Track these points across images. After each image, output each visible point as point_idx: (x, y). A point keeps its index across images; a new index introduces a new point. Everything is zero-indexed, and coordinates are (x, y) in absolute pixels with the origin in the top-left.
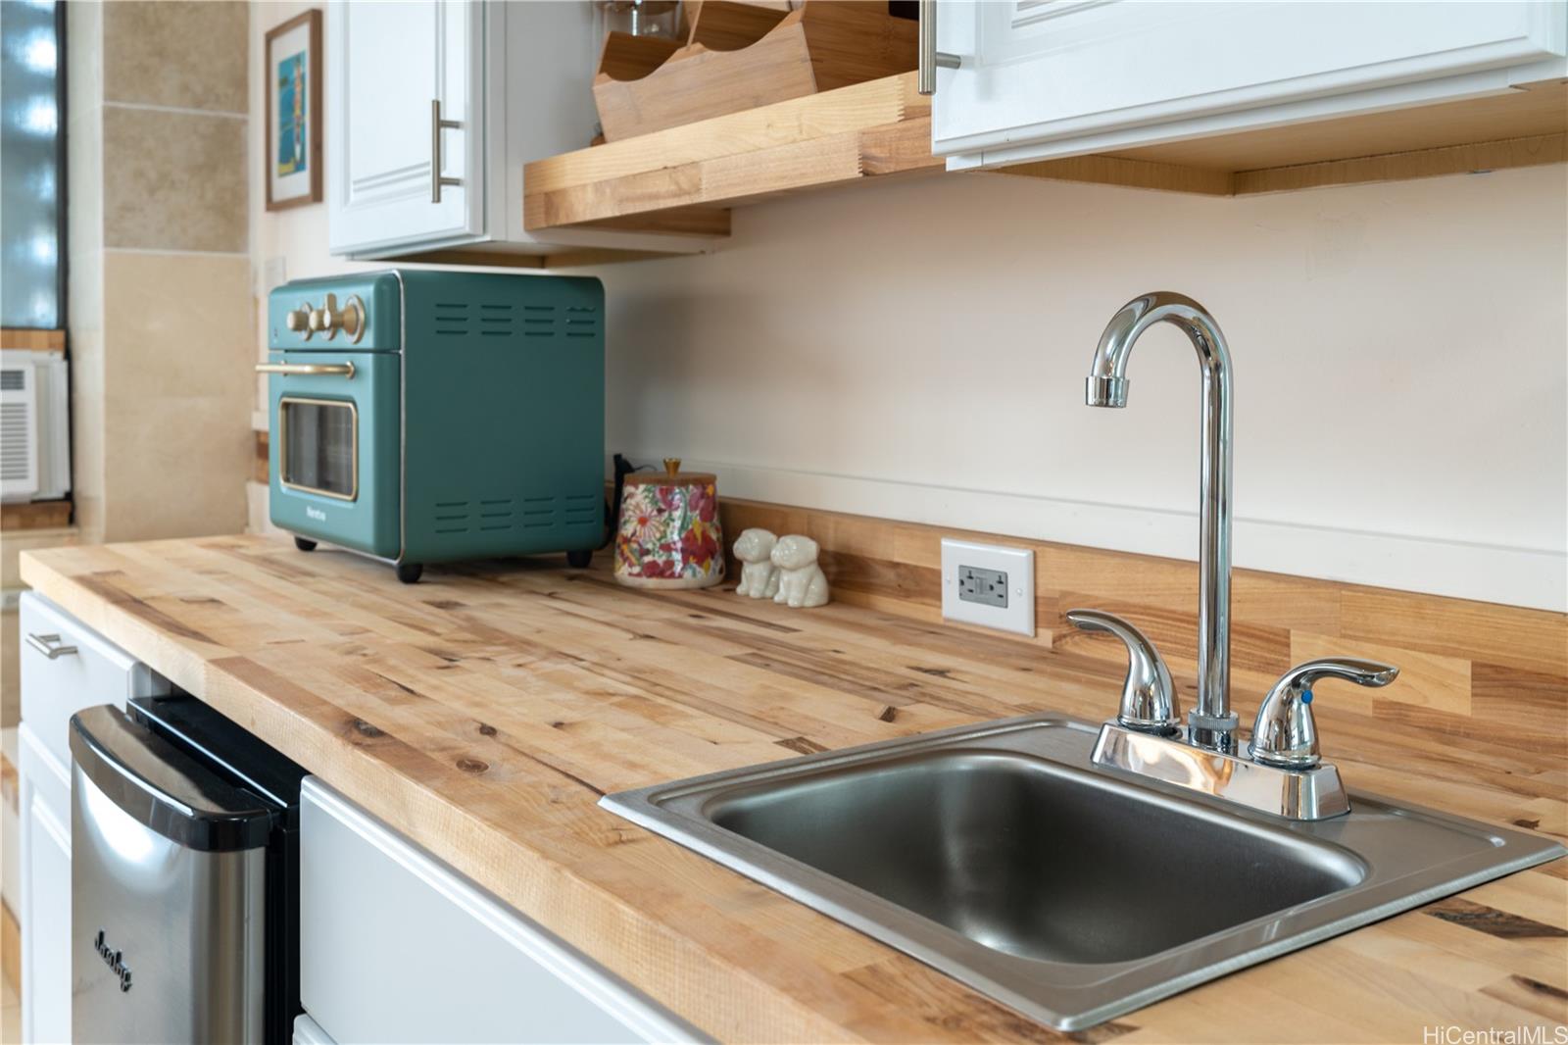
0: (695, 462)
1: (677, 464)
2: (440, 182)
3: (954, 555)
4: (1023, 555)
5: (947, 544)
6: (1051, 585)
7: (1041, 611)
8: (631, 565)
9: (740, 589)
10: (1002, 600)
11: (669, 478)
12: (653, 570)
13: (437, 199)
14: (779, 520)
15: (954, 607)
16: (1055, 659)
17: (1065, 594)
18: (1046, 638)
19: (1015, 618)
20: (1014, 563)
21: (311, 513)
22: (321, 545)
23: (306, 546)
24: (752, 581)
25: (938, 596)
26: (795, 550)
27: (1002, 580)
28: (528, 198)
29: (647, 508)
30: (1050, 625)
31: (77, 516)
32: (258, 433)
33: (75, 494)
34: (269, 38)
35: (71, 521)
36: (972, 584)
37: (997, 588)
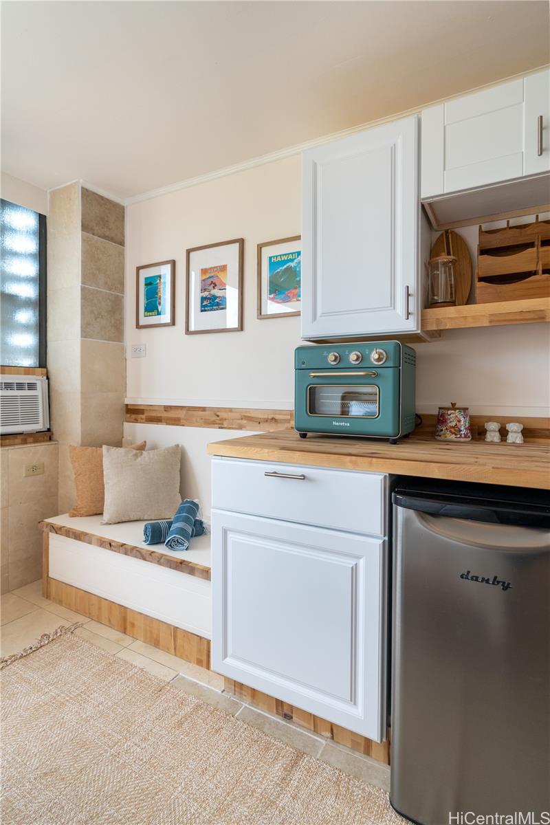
1: (455, 404)
2: (408, 314)
11: (453, 408)
13: (408, 319)
21: (336, 424)
22: (309, 435)
23: (303, 436)
24: (494, 436)
28: (423, 320)
31: (54, 437)
32: (127, 405)
33: (54, 429)
34: (138, 269)
35: (50, 439)
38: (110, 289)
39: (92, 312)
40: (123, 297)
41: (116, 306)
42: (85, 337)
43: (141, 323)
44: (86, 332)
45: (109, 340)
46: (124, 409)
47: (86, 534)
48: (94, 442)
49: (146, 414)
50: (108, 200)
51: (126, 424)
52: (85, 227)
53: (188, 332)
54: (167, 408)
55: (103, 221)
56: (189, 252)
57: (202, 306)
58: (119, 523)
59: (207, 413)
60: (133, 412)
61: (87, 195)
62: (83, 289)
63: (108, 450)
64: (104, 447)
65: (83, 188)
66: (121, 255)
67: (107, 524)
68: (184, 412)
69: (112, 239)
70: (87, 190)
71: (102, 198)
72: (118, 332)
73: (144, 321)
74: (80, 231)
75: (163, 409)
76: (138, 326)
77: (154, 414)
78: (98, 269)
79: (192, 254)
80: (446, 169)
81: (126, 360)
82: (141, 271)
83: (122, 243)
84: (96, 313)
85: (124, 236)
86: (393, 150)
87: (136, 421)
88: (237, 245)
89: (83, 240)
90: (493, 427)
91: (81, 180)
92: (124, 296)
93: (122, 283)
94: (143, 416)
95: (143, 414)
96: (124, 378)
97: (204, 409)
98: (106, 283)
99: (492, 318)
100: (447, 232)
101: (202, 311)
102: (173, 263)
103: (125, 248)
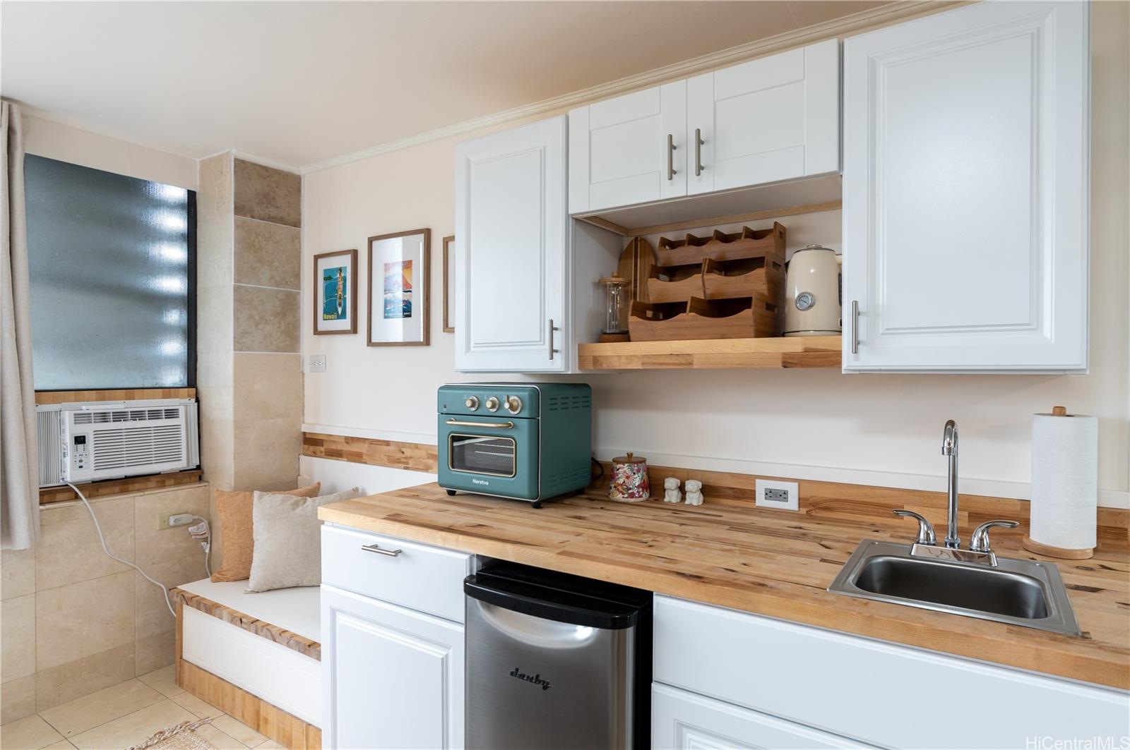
0: (638, 452)
1: (632, 454)
2: (553, 351)
3: (761, 487)
4: (796, 484)
5: (757, 481)
6: (807, 494)
7: (802, 502)
8: (623, 494)
9: (666, 500)
10: (786, 499)
11: (630, 459)
12: (632, 495)
13: (552, 358)
15: (761, 501)
16: (809, 517)
17: (811, 497)
18: (804, 511)
19: (792, 504)
20: (792, 489)
21: (474, 481)
22: (458, 491)
23: (452, 493)
24: (672, 496)
25: (754, 499)
26: (693, 486)
27: (786, 493)
28: (581, 357)
29: (629, 472)
30: (805, 507)
31: (206, 476)
32: (305, 433)
33: (205, 466)
34: (317, 258)
35: (200, 479)
36: (770, 494)
37: (783, 496)
38: (278, 286)
39: (251, 317)
40: (299, 293)
41: (290, 305)
42: (240, 350)
43: (320, 328)
44: (241, 343)
45: (277, 351)
46: (301, 438)
47: (217, 606)
48: (250, 485)
49: (326, 446)
50: (272, 169)
51: (303, 458)
52: (239, 210)
53: (370, 343)
54: (349, 440)
55: (267, 198)
56: (371, 241)
57: (385, 311)
58: (269, 590)
59: (392, 448)
60: (312, 443)
61: (241, 165)
62: (236, 289)
63: (260, 497)
64: (256, 493)
65: (236, 160)
66: (297, 239)
67: (253, 592)
68: (367, 445)
69: (281, 221)
70: (243, 162)
71: (265, 168)
72: (291, 339)
73: (324, 325)
74: (233, 215)
75: (343, 440)
76: (316, 332)
77: (334, 447)
78: (261, 261)
79: (375, 243)
80: (593, 182)
81: (303, 374)
82: (320, 261)
83: (297, 224)
84: (257, 318)
85: (300, 214)
86: (543, 153)
87: (315, 454)
88: (422, 236)
89: (237, 227)
90: (671, 483)
91: (234, 151)
92: (301, 291)
93: (297, 276)
94: (322, 449)
95: (322, 446)
96: (301, 397)
97: (387, 443)
98: (272, 278)
99: (645, 360)
100: (636, 239)
101: (385, 317)
102: (355, 254)
103: (301, 229)
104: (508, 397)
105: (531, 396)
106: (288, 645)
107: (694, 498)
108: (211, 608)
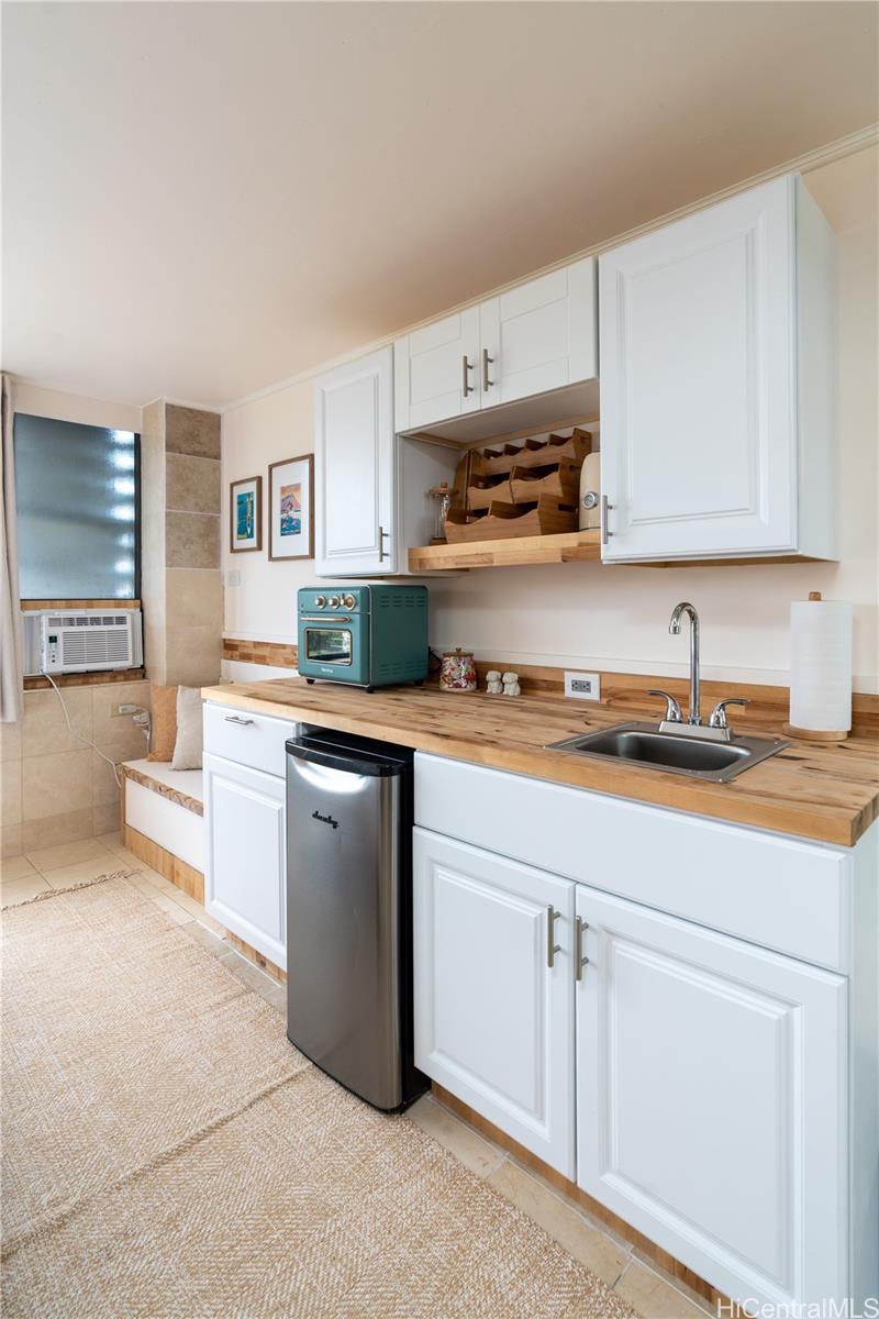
0: (466, 649)
1: (460, 649)
2: (382, 555)
3: (569, 678)
4: (597, 676)
5: (566, 673)
6: (607, 684)
7: (603, 693)
8: (449, 684)
9: (488, 691)
10: (589, 690)
11: (459, 654)
12: (458, 686)
13: (381, 560)
14: (502, 668)
15: (569, 692)
16: (608, 707)
17: (611, 688)
18: (604, 701)
19: (594, 695)
20: (594, 680)
21: (323, 670)
22: (317, 681)
23: (311, 682)
24: (493, 687)
25: (563, 690)
26: (510, 678)
27: (588, 684)
28: (410, 560)
29: (454, 664)
30: (606, 697)
31: (148, 675)
32: (224, 640)
33: (146, 666)
34: (232, 485)
35: (144, 677)
36: (577, 686)
37: (586, 687)
38: (202, 512)
39: (180, 538)
40: (218, 517)
41: (212, 527)
42: (171, 566)
43: (235, 547)
44: (171, 560)
45: (201, 568)
46: (222, 645)
47: (146, 777)
48: (173, 684)
49: (241, 650)
50: (198, 411)
51: (223, 661)
52: (169, 447)
53: (271, 558)
54: (257, 644)
55: (192, 436)
56: (271, 468)
57: (282, 530)
58: (188, 769)
59: (288, 650)
60: (230, 648)
61: (172, 410)
62: (168, 515)
63: (183, 690)
64: (180, 687)
65: (167, 405)
66: (217, 470)
67: (175, 770)
68: (269, 649)
69: (204, 454)
70: (173, 406)
71: (191, 410)
72: (213, 558)
73: (238, 544)
74: (164, 452)
75: (252, 645)
76: (233, 550)
77: (246, 651)
78: (188, 490)
79: (273, 470)
80: (413, 402)
81: (224, 588)
82: (235, 488)
83: (217, 457)
84: (184, 538)
85: (219, 448)
86: (376, 379)
87: (232, 658)
88: (308, 460)
89: (168, 461)
90: (492, 676)
91: (165, 397)
92: (222, 516)
93: (218, 502)
94: (237, 653)
95: (237, 650)
96: (221, 607)
97: (284, 647)
98: (197, 504)
99: (457, 560)
100: (470, 451)
101: (282, 535)
102: (259, 479)
103: (222, 461)
104: (343, 595)
105: (362, 593)
106: (190, 809)
107: (512, 689)
108: (141, 779)
